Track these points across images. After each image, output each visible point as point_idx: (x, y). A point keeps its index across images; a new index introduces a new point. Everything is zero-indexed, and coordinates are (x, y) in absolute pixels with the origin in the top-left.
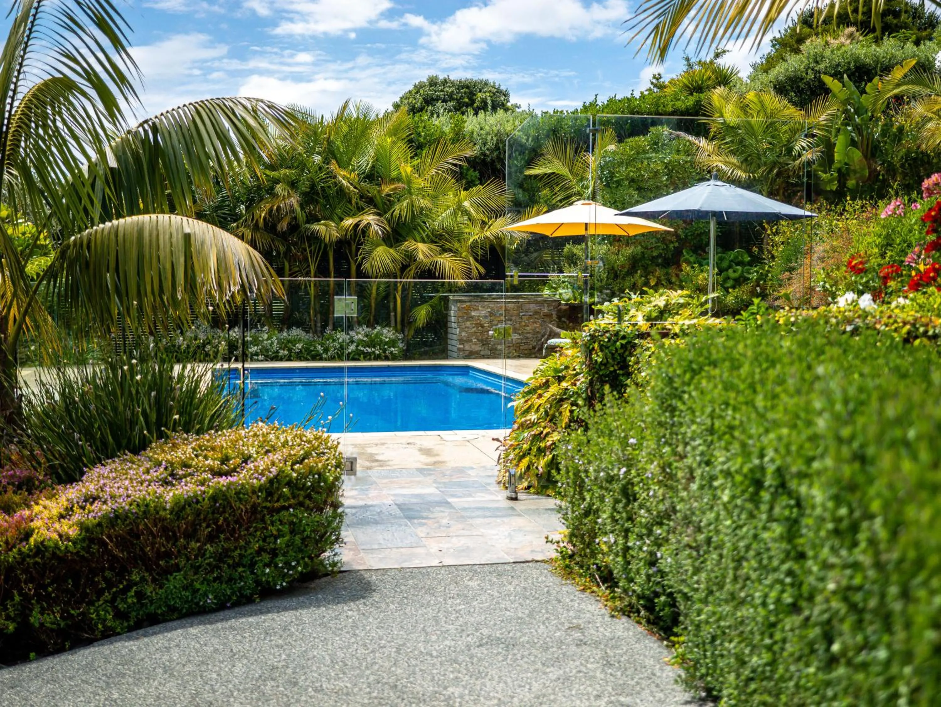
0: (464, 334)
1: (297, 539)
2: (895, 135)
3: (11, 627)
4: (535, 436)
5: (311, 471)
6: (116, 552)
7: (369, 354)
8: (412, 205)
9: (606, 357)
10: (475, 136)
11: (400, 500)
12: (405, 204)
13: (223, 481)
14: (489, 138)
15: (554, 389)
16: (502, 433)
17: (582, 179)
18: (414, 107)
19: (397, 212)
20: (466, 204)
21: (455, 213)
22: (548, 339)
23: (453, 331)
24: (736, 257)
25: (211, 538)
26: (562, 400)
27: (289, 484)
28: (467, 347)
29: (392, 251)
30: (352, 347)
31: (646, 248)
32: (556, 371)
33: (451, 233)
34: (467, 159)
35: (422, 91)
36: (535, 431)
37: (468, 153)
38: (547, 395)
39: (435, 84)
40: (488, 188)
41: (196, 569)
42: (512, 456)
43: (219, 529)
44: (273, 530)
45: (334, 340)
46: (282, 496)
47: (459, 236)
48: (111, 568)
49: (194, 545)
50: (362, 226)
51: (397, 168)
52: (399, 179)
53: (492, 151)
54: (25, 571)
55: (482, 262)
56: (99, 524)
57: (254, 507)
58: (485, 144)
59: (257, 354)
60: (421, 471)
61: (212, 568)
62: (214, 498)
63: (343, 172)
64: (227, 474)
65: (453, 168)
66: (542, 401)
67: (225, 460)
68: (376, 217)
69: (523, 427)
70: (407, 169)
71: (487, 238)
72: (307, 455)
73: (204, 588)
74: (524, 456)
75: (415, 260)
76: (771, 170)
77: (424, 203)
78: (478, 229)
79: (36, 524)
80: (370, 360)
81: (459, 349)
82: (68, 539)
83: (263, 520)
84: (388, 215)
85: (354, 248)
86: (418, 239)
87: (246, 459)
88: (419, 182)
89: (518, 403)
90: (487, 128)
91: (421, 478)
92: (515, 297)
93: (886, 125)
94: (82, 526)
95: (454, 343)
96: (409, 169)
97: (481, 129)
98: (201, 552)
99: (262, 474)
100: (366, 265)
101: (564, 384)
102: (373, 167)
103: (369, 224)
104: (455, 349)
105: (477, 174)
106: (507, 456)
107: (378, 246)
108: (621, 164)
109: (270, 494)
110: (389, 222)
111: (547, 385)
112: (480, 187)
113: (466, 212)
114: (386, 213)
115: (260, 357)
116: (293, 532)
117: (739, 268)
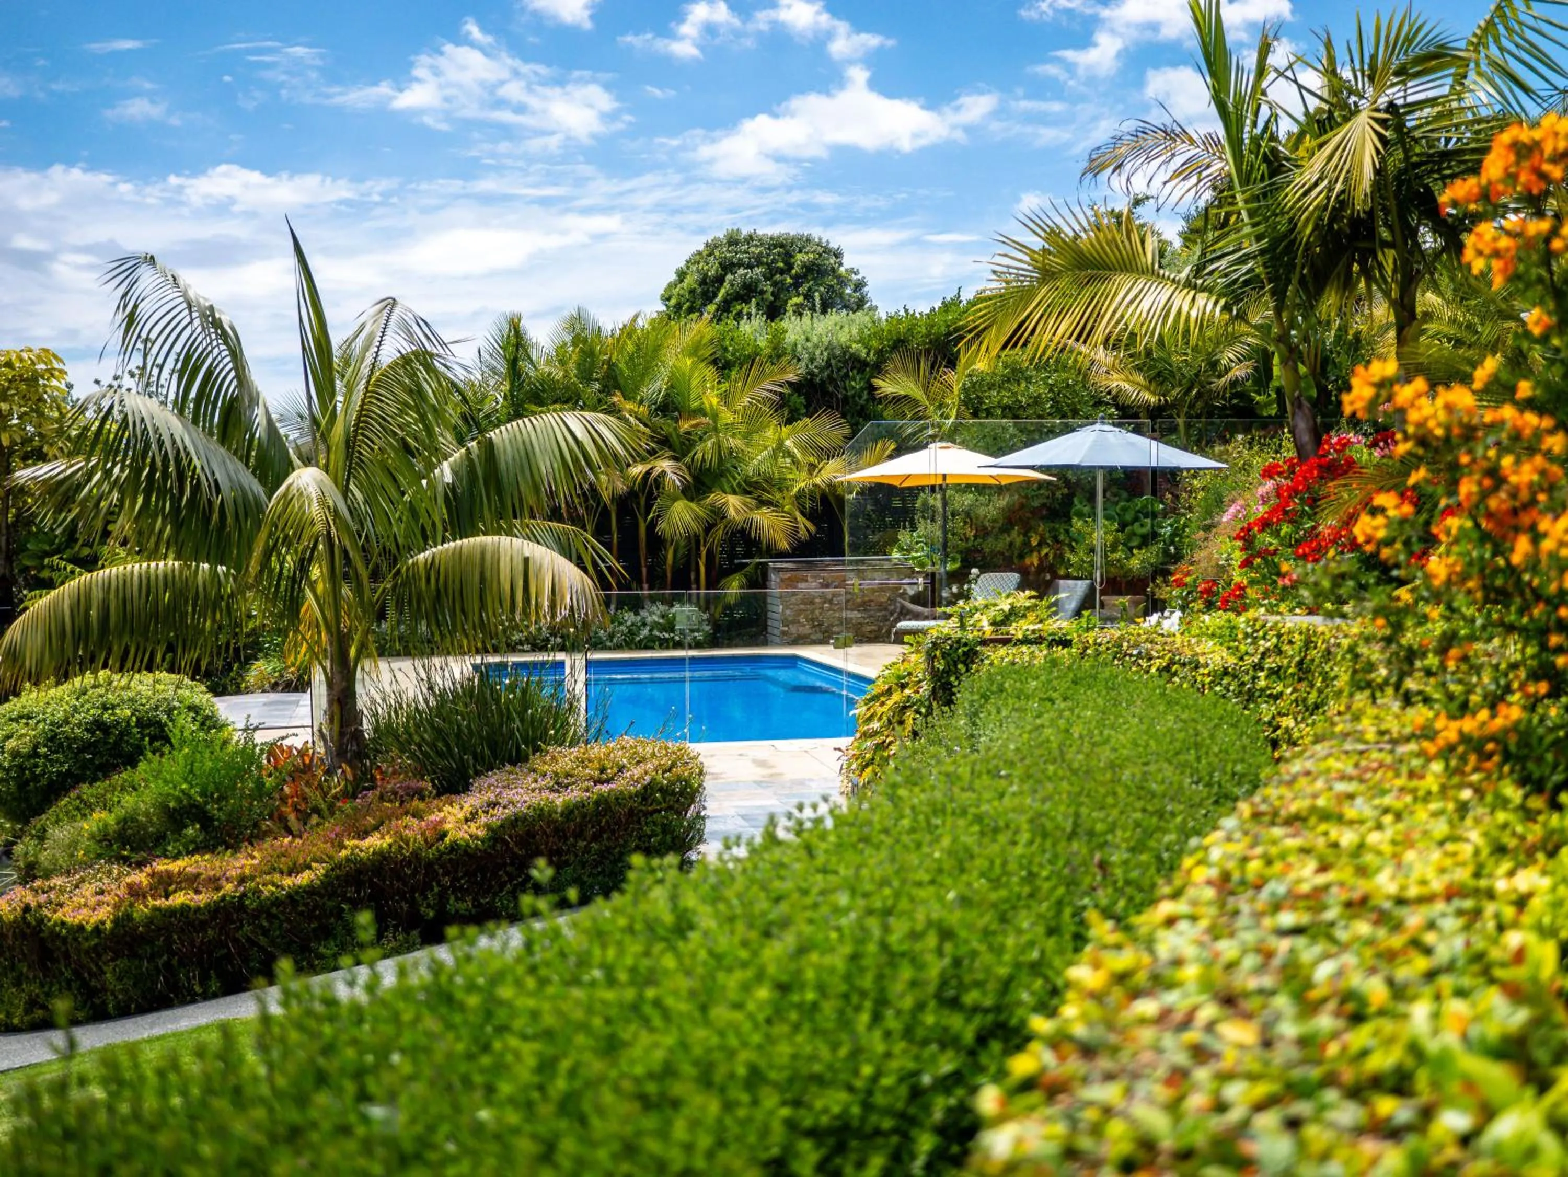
0: (788, 612)
1: (669, 838)
2: (1350, 344)
3: (431, 914)
4: (877, 745)
5: (679, 779)
6: (516, 850)
7: (666, 640)
8: (719, 445)
9: (948, 664)
10: (799, 348)
11: (743, 812)
12: (709, 444)
13: (605, 788)
14: (818, 352)
15: (896, 697)
16: (844, 742)
17: (940, 406)
18: (706, 275)
19: (699, 455)
20: (788, 443)
21: (774, 455)
22: (898, 620)
23: (775, 608)
24: (1145, 506)
25: (596, 838)
26: (905, 708)
27: (662, 790)
28: (793, 629)
29: (693, 505)
30: (645, 632)
31: (1026, 497)
32: (900, 677)
33: (769, 480)
34: (790, 384)
35: (717, 253)
36: (878, 740)
37: (791, 377)
38: (890, 703)
39: (736, 243)
40: (818, 421)
41: (583, 865)
42: (854, 766)
43: (602, 830)
44: (647, 830)
45: (620, 624)
46: (655, 800)
47: (781, 485)
48: (512, 864)
49: (582, 844)
50: (655, 474)
51: (699, 397)
52: (701, 411)
53: (822, 370)
54: (441, 866)
55: (811, 516)
56: (502, 826)
57: (631, 810)
58: (812, 360)
59: (521, 643)
60: (759, 783)
61: (596, 864)
62: (597, 803)
63: (630, 406)
64: (608, 781)
65: (769, 395)
66: (885, 709)
67: (603, 770)
68: (671, 463)
69: (866, 735)
70: (712, 400)
71: (815, 485)
72: (674, 765)
73: (590, 880)
74: (867, 766)
75: (724, 517)
76: (1190, 389)
77: (735, 442)
78: (804, 474)
79: (448, 826)
80: (667, 648)
81: (784, 633)
82: (477, 838)
83: (639, 822)
84: (688, 459)
85: (643, 501)
86: (728, 489)
87: (621, 769)
88: (727, 417)
89: (860, 710)
90: (815, 339)
91: (760, 791)
92: (857, 562)
93: (1339, 329)
94: (488, 827)
95: (775, 624)
96: (715, 401)
97: (808, 340)
98: (587, 850)
99: (637, 781)
100: (664, 525)
101: (907, 692)
102: (667, 395)
103: (664, 473)
104: (776, 632)
105: (802, 399)
106: (849, 765)
107: (675, 500)
108: (991, 386)
109: (644, 799)
110: (689, 468)
111: (889, 692)
112: (807, 420)
113: (789, 454)
114: (685, 455)
115: (526, 647)
116: (664, 832)
117: (1148, 521)
